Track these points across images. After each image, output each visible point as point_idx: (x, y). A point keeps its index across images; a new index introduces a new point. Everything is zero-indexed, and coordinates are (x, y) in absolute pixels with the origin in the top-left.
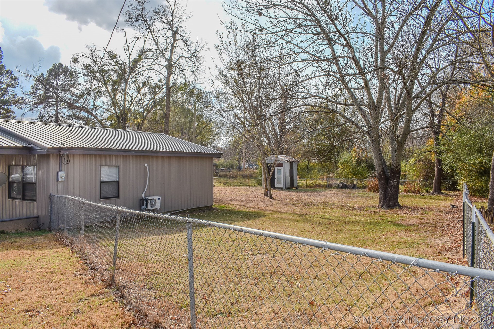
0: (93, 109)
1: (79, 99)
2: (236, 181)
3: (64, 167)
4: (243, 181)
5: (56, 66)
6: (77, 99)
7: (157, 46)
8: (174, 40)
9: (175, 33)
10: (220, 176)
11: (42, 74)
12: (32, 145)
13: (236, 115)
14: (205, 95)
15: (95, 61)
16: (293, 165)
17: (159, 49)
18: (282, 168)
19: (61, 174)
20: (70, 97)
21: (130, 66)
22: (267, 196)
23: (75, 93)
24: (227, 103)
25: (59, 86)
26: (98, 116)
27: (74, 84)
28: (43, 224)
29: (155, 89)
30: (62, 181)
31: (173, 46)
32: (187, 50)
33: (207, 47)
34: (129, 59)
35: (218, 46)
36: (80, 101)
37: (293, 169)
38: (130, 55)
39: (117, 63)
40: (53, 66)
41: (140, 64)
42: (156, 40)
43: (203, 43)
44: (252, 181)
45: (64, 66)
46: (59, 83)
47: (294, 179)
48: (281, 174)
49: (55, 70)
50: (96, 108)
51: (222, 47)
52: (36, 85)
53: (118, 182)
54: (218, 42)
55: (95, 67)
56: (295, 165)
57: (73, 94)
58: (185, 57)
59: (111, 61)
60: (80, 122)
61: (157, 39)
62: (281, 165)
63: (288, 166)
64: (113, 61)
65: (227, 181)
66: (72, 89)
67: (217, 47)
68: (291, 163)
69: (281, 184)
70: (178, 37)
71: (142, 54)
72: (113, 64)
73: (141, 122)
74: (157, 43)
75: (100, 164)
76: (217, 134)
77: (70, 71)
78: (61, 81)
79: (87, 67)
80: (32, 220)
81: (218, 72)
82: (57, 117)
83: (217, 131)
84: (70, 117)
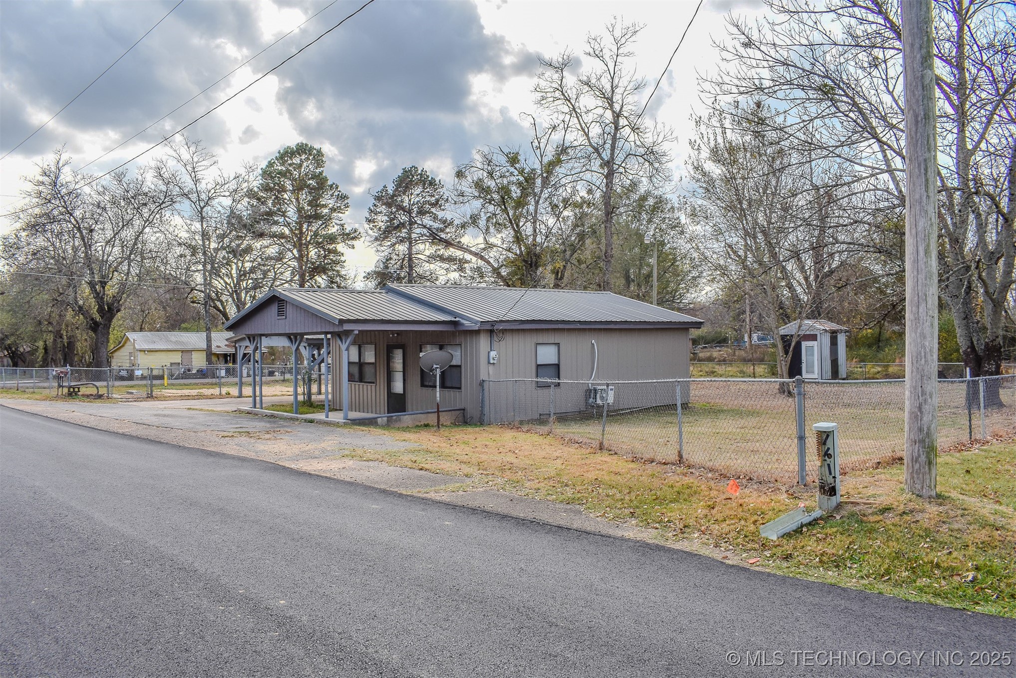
0: (484, 249)
1: (446, 227)
2: (730, 369)
3: (495, 345)
4: (745, 369)
5: (406, 172)
6: (442, 226)
7: (588, 139)
8: (617, 129)
9: (617, 116)
10: (699, 360)
11: (385, 187)
12: (457, 319)
13: (730, 246)
14: (669, 206)
15: (491, 174)
16: (836, 337)
17: (591, 145)
18: (815, 343)
19: (493, 354)
20: (431, 223)
21: (542, 174)
22: (784, 392)
23: (439, 217)
24: (711, 225)
25: (414, 204)
26: (491, 261)
27: (437, 201)
28: (472, 418)
29: (582, 208)
30: (494, 363)
31: (614, 139)
32: (638, 143)
33: (674, 135)
34: (541, 162)
35: (695, 141)
36: (448, 230)
37: (836, 344)
38: (542, 156)
39: (521, 172)
40: (402, 171)
41: (560, 170)
42: (586, 130)
43: (667, 129)
44: (760, 369)
45: (419, 172)
46: (412, 200)
47: (839, 363)
48: (813, 355)
49: (405, 179)
50: (489, 247)
51: (701, 143)
52: (375, 205)
53: (557, 366)
54: (695, 137)
55: (491, 184)
56: (842, 339)
57: (435, 218)
58: (636, 155)
59: (512, 169)
60: (448, 266)
61: (588, 128)
62: (813, 338)
63: (826, 340)
64: (516, 168)
65: (714, 368)
66: (433, 210)
67: (691, 143)
68: (834, 335)
69: (813, 372)
70: (622, 122)
71: (563, 150)
72: (516, 173)
73: (562, 268)
74: (587, 135)
75: (535, 341)
76: (694, 278)
77: (430, 179)
78: (415, 196)
79: (478, 185)
80: (458, 412)
81: (693, 167)
82: (410, 259)
83: (695, 273)
84: (433, 258)
